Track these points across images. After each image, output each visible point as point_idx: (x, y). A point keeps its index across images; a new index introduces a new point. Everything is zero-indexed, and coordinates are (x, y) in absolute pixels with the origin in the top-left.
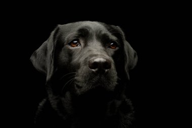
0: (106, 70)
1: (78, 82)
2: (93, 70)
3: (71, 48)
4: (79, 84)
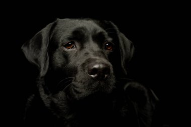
0: (106, 76)
1: (77, 88)
2: (92, 76)
3: (66, 50)
4: (78, 89)
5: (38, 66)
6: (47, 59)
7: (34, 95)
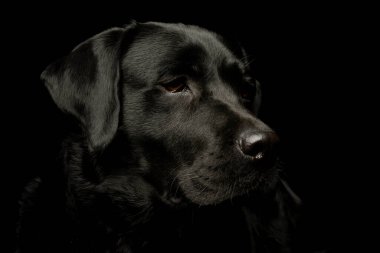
5: (83, 120)
6: (113, 110)
7: (38, 180)
